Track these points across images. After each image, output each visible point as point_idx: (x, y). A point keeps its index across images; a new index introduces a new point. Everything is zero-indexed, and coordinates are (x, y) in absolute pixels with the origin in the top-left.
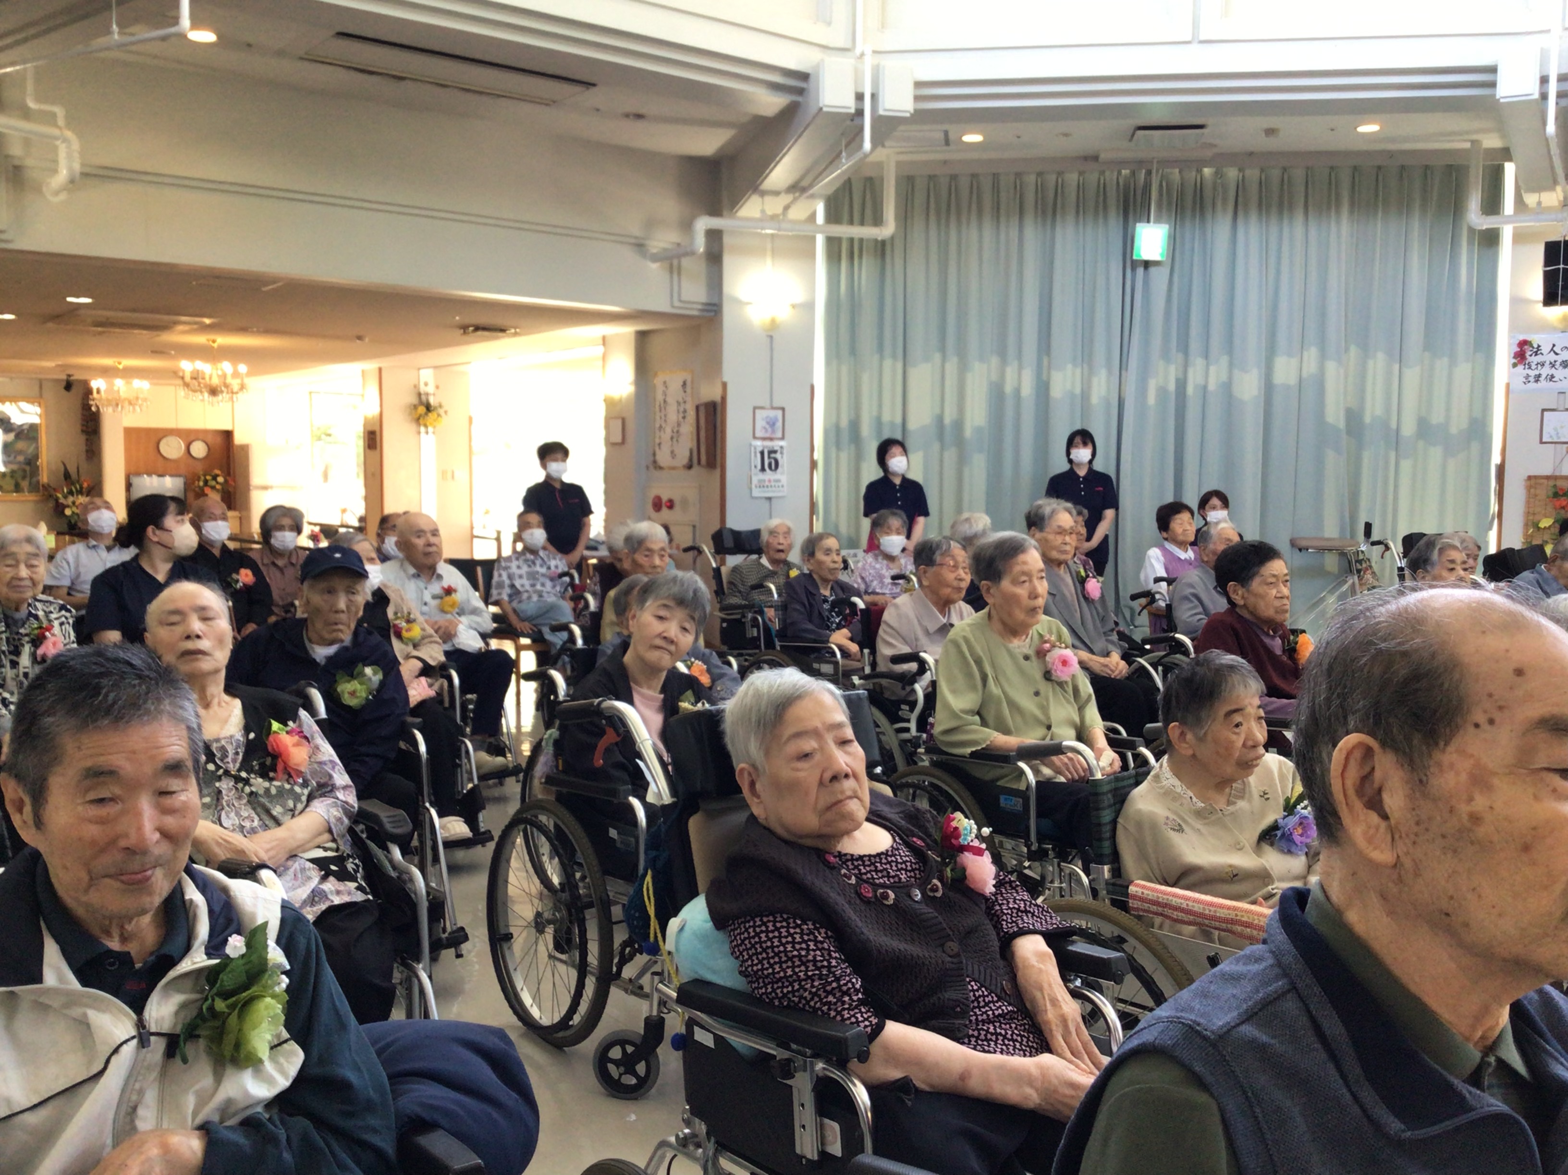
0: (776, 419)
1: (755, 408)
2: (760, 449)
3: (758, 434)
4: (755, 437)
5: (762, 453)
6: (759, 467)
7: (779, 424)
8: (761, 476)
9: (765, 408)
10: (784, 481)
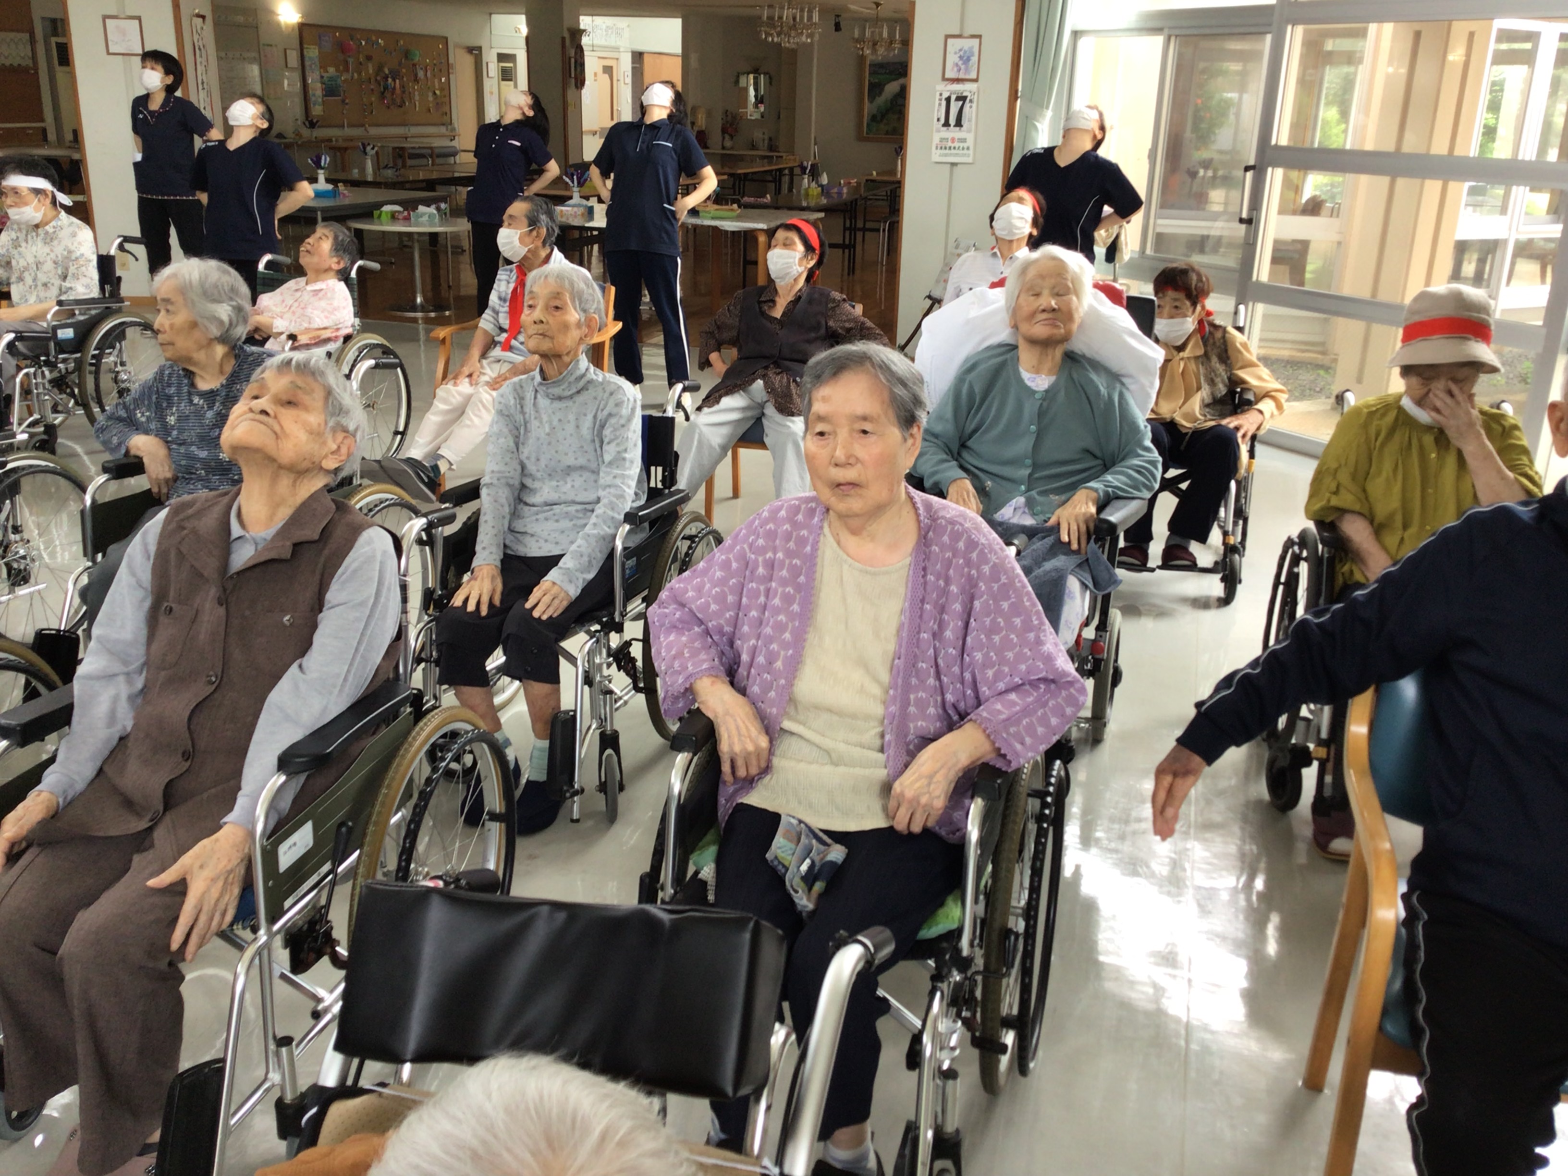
0: (973, 55)
1: (947, 37)
2: (945, 95)
3: (947, 76)
4: (944, 79)
5: (948, 100)
6: (942, 121)
7: (975, 59)
8: (946, 133)
9: (959, 36)
10: (970, 143)
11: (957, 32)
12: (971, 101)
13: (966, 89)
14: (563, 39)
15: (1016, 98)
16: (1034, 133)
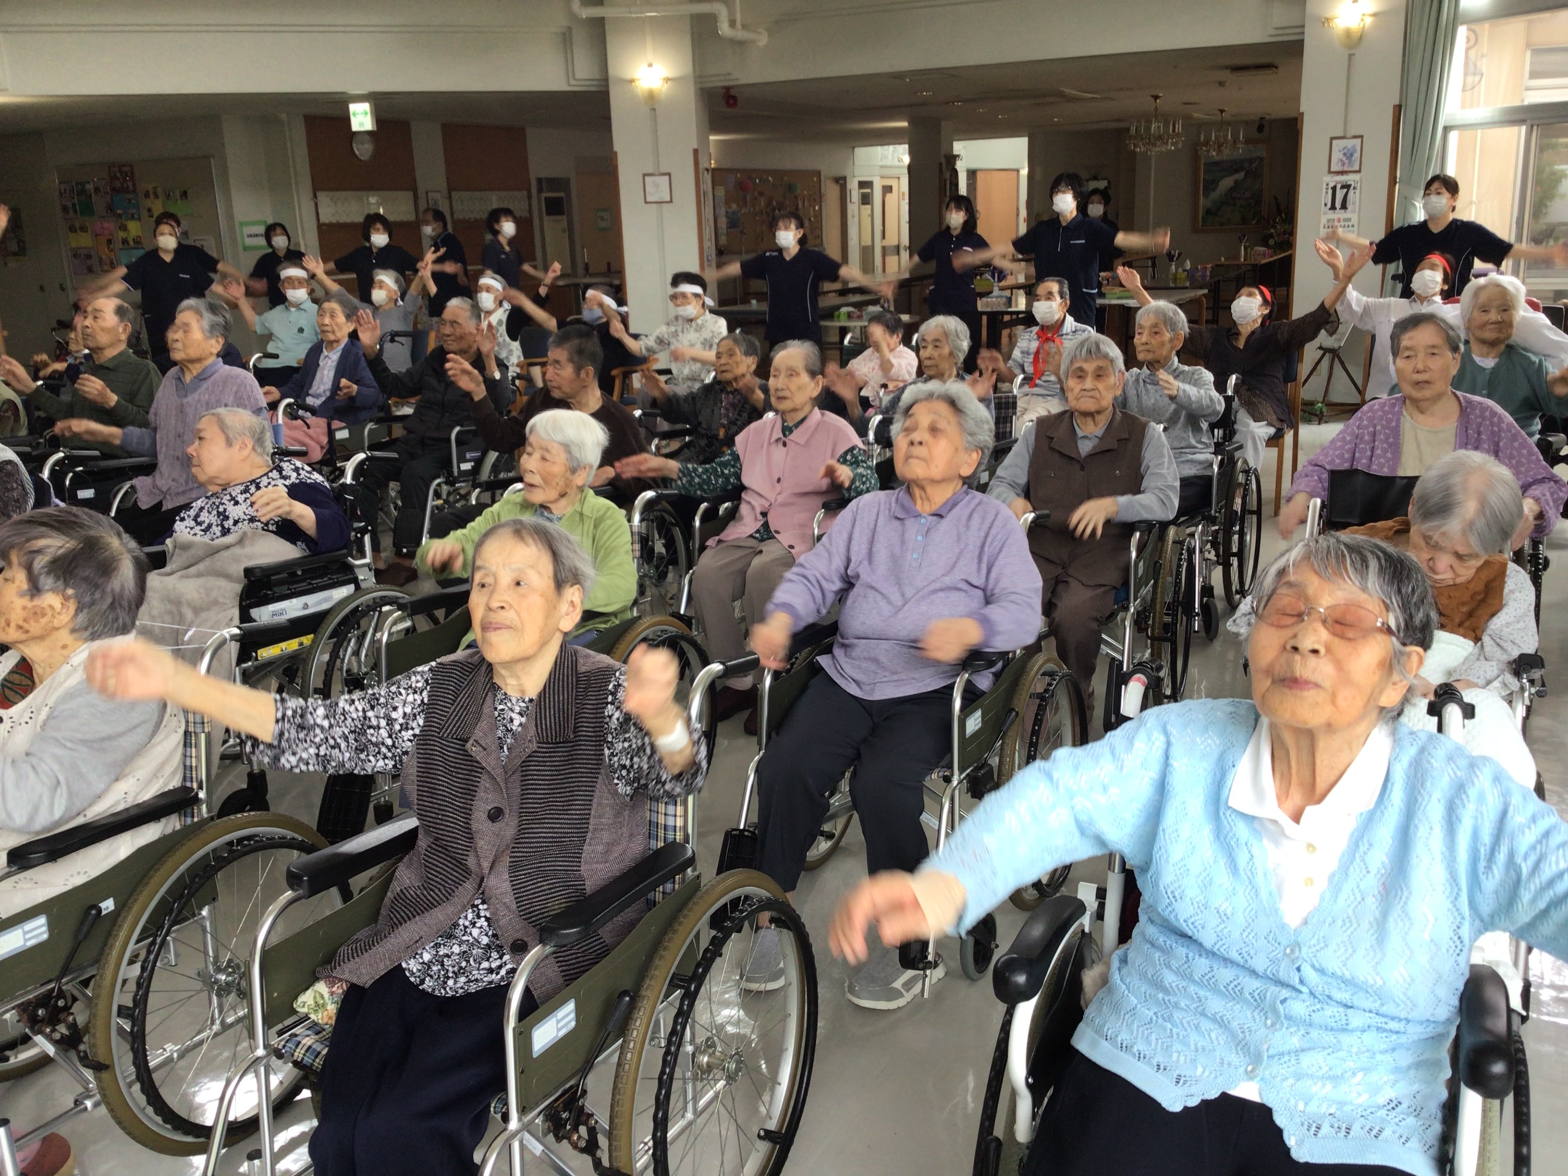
0: (1355, 151)
1: (1332, 139)
2: (1332, 185)
3: (1333, 169)
4: (1330, 172)
5: (1334, 189)
6: (1329, 205)
7: (1357, 155)
8: (1332, 215)
9: (1343, 138)
10: (1355, 221)
11: (1342, 134)
12: (1355, 188)
13: (1349, 178)
14: (941, 164)
15: (1395, 183)
16: (1412, 211)
